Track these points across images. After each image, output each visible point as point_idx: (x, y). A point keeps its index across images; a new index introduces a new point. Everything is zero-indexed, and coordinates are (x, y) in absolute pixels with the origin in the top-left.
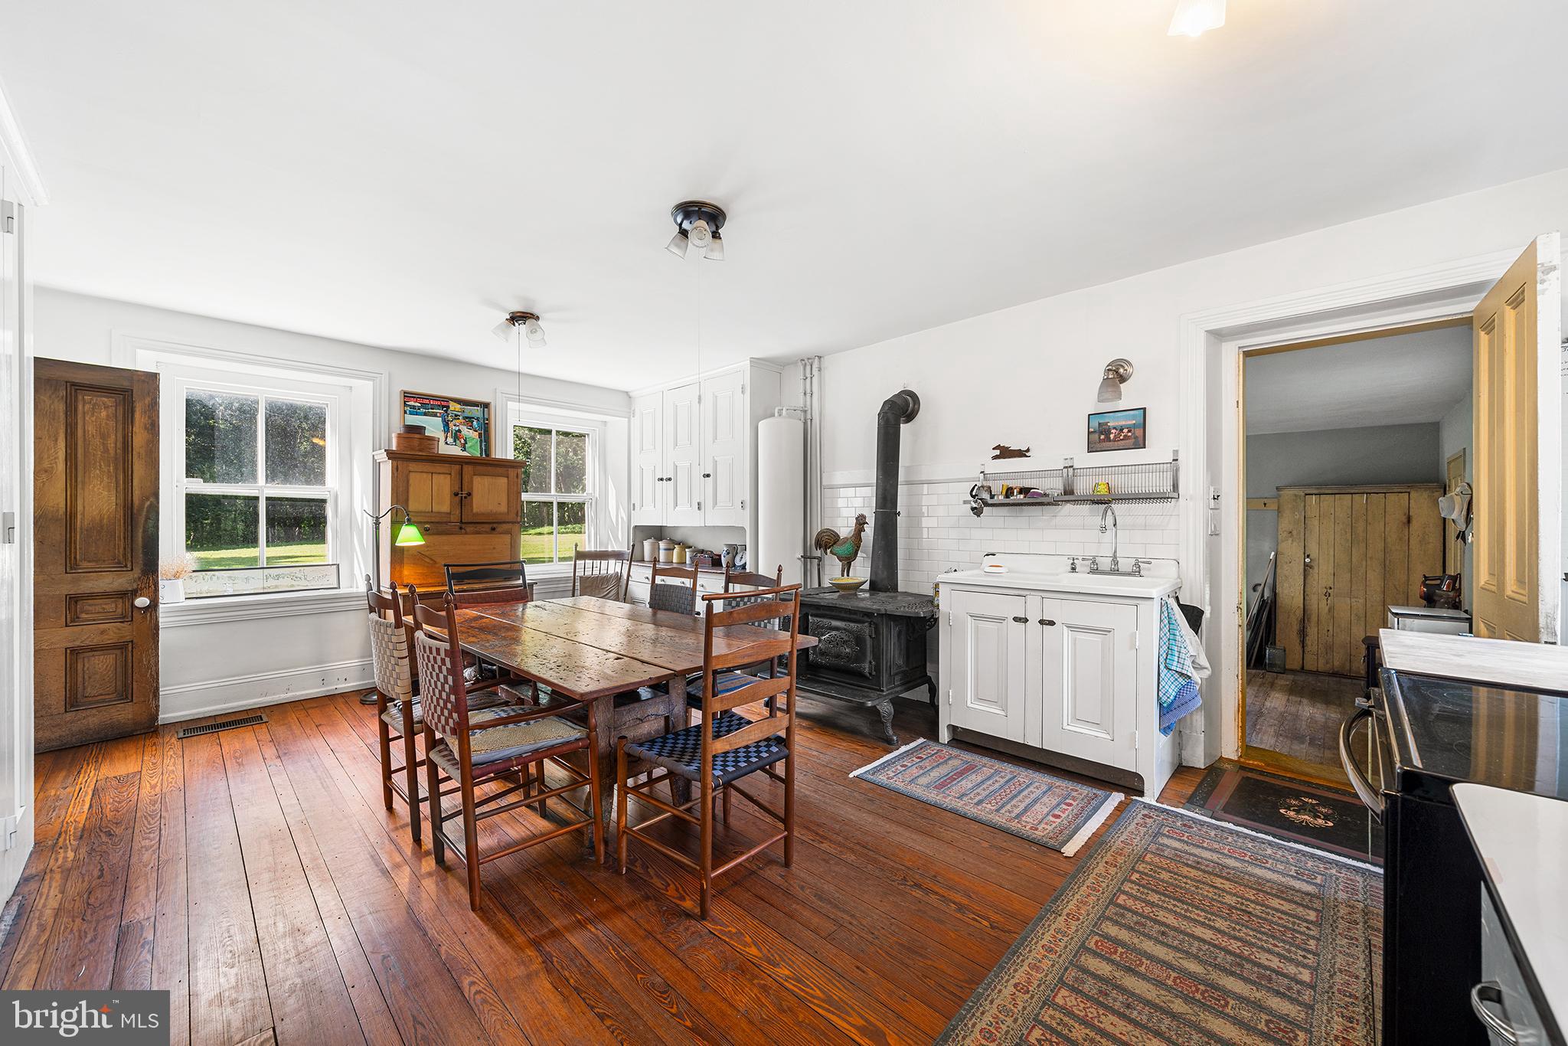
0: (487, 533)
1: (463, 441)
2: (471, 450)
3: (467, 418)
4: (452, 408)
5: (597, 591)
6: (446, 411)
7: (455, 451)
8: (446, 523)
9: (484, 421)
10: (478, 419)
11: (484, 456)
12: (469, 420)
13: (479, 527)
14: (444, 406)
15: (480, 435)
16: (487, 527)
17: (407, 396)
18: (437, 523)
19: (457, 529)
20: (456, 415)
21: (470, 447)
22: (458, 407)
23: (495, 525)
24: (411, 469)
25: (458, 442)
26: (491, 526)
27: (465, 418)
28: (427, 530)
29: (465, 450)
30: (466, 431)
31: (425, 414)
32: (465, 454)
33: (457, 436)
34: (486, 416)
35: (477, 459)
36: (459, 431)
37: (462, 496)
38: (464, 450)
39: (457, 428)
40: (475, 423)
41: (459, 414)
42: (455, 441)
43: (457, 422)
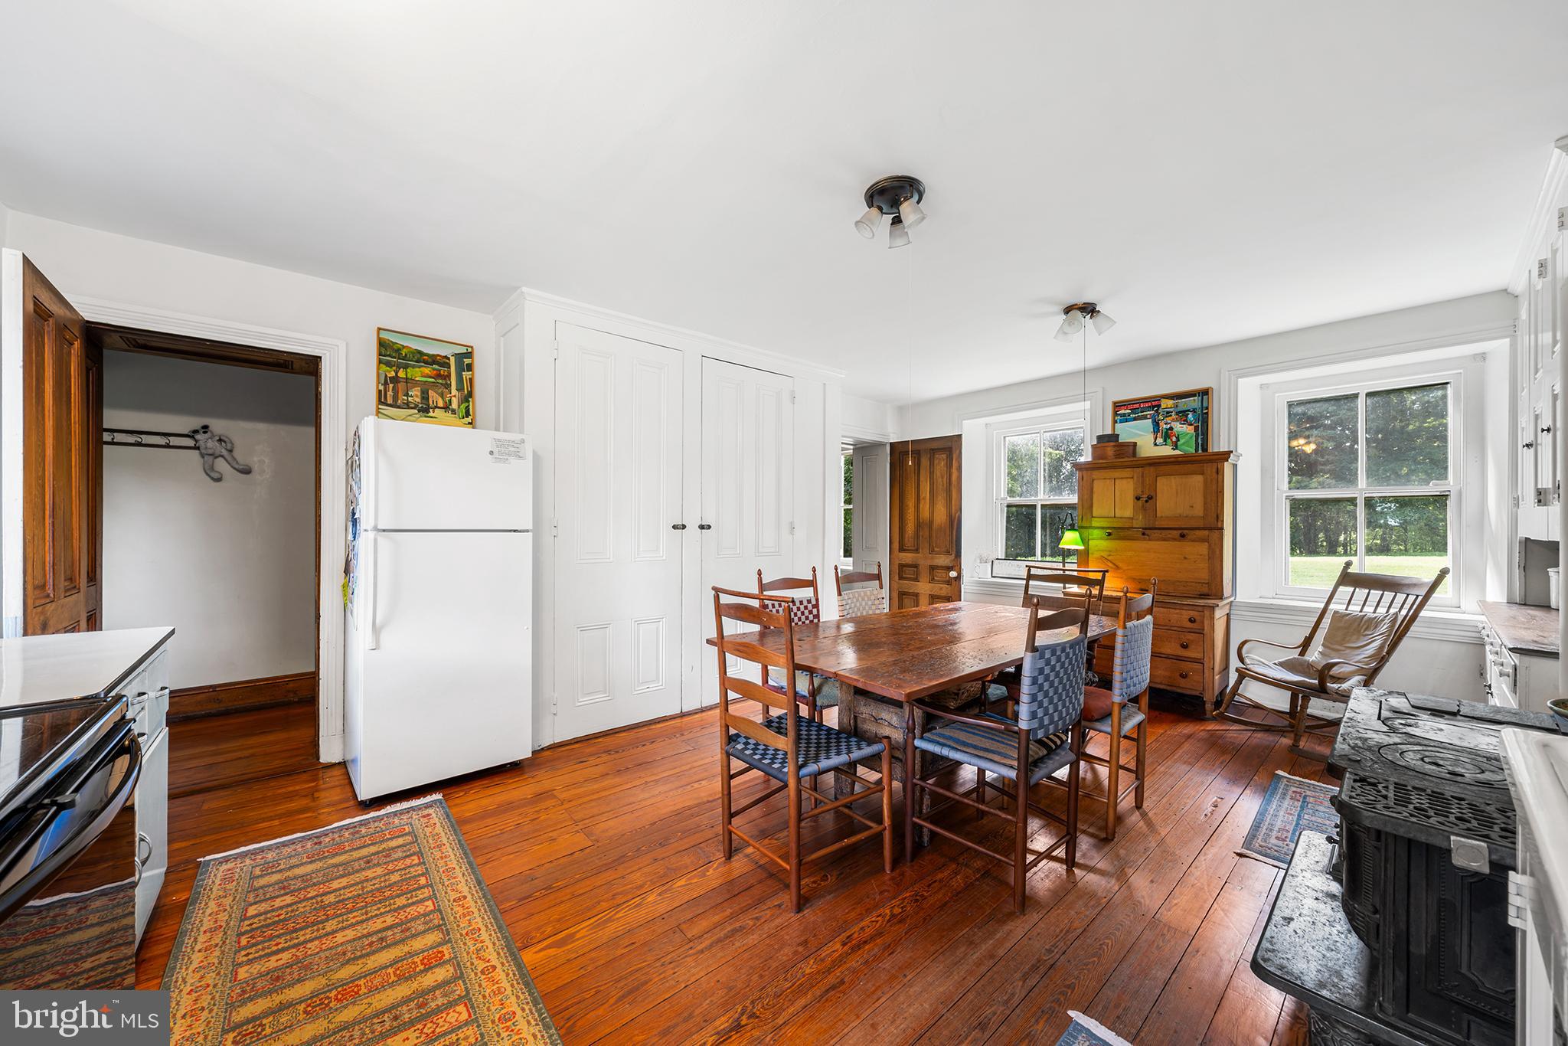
0: (1174, 539)
1: (1174, 439)
2: (1184, 447)
3: (1180, 412)
4: (1163, 406)
5: (1355, 637)
6: (1157, 411)
7: (1167, 451)
8: (1128, 528)
9: (1202, 411)
10: (1194, 411)
11: (1200, 451)
12: (1182, 415)
13: (1165, 533)
14: (1154, 407)
15: (1196, 429)
16: (1176, 533)
17: (1117, 406)
18: (1119, 528)
19: (1140, 535)
20: (1168, 413)
21: (1184, 444)
22: (1170, 403)
23: (1185, 532)
24: (1094, 477)
25: (1169, 441)
26: (1180, 532)
27: (1178, 413)
28: (1110, 534)
29: (1177, 449)
30: (1178, 427)
31: (1135, 419)
32: (1177, 452)
33: (1168, 435)
34: (1205, 405)
35: (1192, 456)
36: (1171, 429)
37: (1146, 499)
38: (1175, 446)
39: (1169, 426)
40: (1190, 416)
41: (1171, 410)
42: (1165, 441)
43: (1168, 420)
